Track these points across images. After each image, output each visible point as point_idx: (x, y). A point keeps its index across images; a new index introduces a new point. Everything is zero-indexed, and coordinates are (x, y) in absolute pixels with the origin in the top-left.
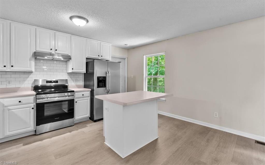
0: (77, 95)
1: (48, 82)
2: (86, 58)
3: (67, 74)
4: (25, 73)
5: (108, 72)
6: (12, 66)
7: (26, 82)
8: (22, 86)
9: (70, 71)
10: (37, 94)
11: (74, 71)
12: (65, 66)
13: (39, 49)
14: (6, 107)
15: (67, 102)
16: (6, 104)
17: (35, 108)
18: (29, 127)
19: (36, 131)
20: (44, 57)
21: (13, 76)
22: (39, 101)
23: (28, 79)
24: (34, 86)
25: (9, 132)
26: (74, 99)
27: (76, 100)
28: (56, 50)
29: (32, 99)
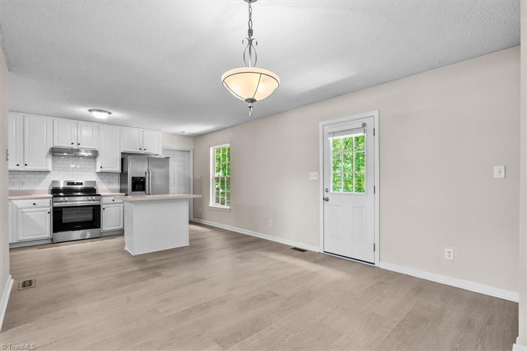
0: (104, 200)
1: (69, 183)
2: (122, 153)
3: (95, 174)
4: (41, 172)
5: (148, 171)
6: (26, 165)
7: (42, 184)
8: (38, 188)
9: (99, 170)
10: (54, 196)
11: (103, 170)
12: (94, 163)
13: (58, 144)
14: (20, 209)
15: (92, 208)
16: (19, 206)
17: (52, 213)
18: (45, 234)
19: (52, 239)
20: (63, 153)
21: (27, 176)
22: (56, 205)
23: (44, 180)
24: (51, 189)
25: (23, 236)
26: (100, 205)
27: (103, 206)
28: (79, 144)
29: (47, 202)
